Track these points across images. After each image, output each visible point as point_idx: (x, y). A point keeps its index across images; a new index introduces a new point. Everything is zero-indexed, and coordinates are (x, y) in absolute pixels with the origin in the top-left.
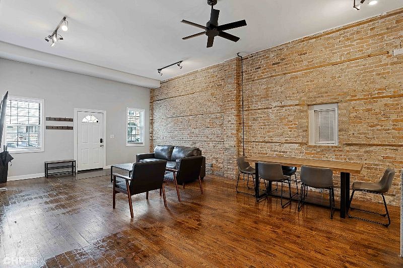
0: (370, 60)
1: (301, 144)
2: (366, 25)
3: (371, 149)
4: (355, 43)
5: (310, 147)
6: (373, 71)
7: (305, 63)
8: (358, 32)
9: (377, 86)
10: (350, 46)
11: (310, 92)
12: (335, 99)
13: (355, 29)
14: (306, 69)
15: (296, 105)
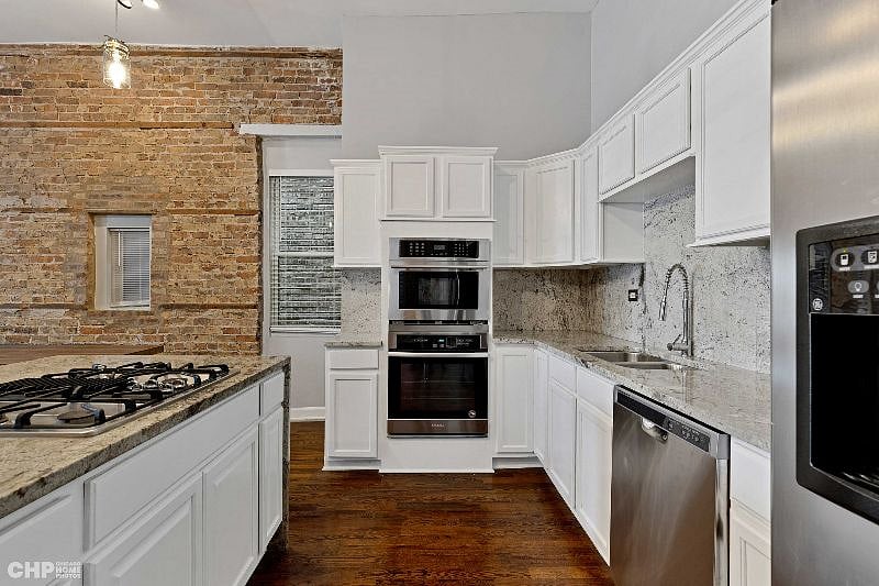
0: (204, 135)
1: (72, 308)
2: (199, 60)
3: (207, 314)
4: (180, 91)
5: (94, 315)
6: (210, 158)
7: (82, 108)
8: (186, 71)
9: (218, 190)
10: (172, 94)
11: (92, 181)
12: (146, 205)
13: (182, 61)
14: (84, 125)
15: (61, 210)
